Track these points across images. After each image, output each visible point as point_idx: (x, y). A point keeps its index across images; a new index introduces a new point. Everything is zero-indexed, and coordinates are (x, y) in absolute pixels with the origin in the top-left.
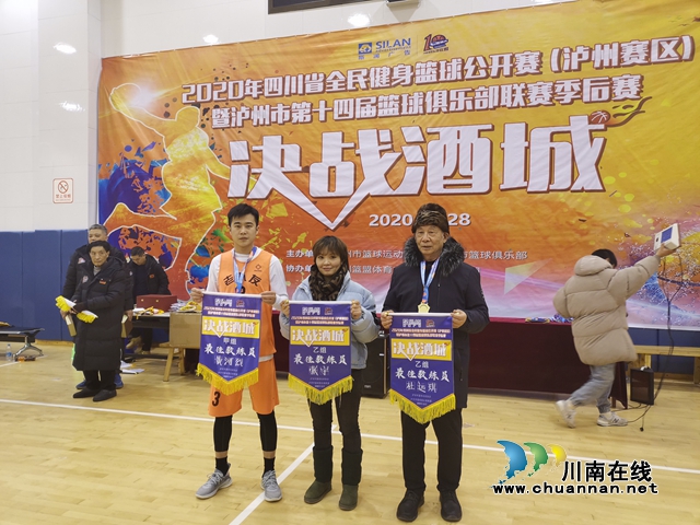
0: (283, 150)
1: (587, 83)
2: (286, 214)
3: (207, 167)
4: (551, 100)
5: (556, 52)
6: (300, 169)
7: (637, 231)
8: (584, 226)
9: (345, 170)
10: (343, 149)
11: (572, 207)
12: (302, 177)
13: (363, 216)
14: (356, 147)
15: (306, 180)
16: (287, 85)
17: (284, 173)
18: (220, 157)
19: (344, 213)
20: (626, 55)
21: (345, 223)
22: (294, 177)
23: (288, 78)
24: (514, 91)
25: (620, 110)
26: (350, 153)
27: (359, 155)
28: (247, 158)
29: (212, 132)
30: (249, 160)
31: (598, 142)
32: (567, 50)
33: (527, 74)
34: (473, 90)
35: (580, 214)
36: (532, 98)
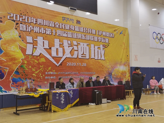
0: (43, 42)
1: (102, 38)
2: (45, 61)
3: (18, 43)
4: (97, 40)
5: (98, 31)
6: (49, 48)
7: (109, 68)
8: (103, 67)
9: (60, 50)
10: (60, 44)
11: (101, 63)
12: (49, 50)
13: (65, 63)
14: (63, 44)
15: (50, 51)
16: (44, 22)
17: (44, 48)
18: (23, 40)
19: (61, 62)
20: (107, 35)
21: (61, 64)
22: (47, 50)
23: (44, 20)
24: (92, 37)
25: (106, 45)
26: (61, 45)
27: (63, 46)
28: (32, 42)
29: (20, 31)
30: (33, 43)
31: (104, 50)
32: (99, 31)
33: (94, 34)
34: (85, 35)
35: (102, 65)
36: (95, 39)
